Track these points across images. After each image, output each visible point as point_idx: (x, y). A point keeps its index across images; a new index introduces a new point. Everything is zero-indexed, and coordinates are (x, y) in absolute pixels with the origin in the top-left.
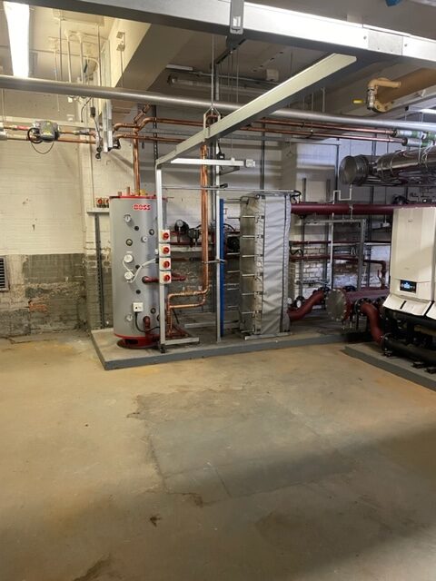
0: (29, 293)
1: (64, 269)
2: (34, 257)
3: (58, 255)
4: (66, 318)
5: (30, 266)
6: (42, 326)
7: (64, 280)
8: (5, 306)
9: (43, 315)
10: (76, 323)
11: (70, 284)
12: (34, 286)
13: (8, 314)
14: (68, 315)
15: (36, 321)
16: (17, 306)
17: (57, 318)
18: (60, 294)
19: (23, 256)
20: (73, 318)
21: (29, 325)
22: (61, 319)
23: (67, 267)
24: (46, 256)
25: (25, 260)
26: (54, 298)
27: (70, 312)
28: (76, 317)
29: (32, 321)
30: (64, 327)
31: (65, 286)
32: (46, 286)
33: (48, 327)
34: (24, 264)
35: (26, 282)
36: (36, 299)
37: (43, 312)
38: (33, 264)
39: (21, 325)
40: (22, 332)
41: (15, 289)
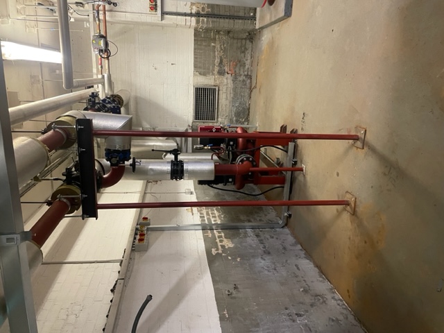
0: (221, 73)
1: (206, 46)
2: (195, 66)
3: (195, 49)
4: (243, 48)
5: (202, 71)
6: (247, 67)
7: (214, 47)
8: (229, 90)
9: (238, 65)
10: (248, 41)
11: (218, 42)
12: (217, 69)
13: (235, 89)
14: (241, 47)
15: (242, 70)
16: (230, 81)
17: (242, 55)
18: (225, 51)
19: (194, 74)
20: (244, 43)
21: (245, 75)
22: (244, 52)
23: (204, 44)
24: (195, 58)
25: (197, 73)
26: (227, 56)
27: (239, 45)
28: (244, 41)
29: (242, 73)
30: (249, 51)
31: (219, 46)
32: (217, 61)
33: (248, 62)
34: (200, 74)
35: (213, 74)
36: (226, 69)
37: (236, 65)
38: (200, 68)
39: (244, 81)
40: (249, 81)
41: (218, 82)
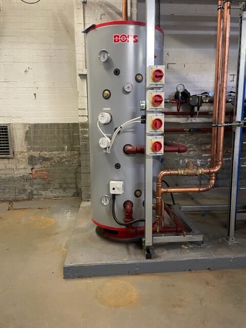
0: (32, 160)
1: (63, 139)
2: (36, 126)
3: (58, 124)
4: (65, 186)
5: (32, 135)
6: (43, 193)
7: (63, 150)
8: (10, 172)
9: (43, 182)
10: (74, 191)
11: (69, 153)
12: (36, 154)
13: (12, 179)
14: (67, 183)
15: (38, 187)
16: (22, 172)
17: (57, 186)
18: (60, 162)
19: (25, 125)
20: (71, 186)
21: (32, 191)
22: (61, 187)
23: (66, 136)
24: (47, 125)
25: (27, 129)
26: (54, 166)
27: (69, 181)
28: (74, 186)
29: (35, 187)
30: (62, 194)
31: (65, 155)
32: (46, 154)
33: (48, 193)
34: (27, 133)
35: (29, 150)
36: (38, 167)
37: (44, 179)
38: (35, 132)
39: (25, 190)
40: (25, 197)
41: (19, 156)
